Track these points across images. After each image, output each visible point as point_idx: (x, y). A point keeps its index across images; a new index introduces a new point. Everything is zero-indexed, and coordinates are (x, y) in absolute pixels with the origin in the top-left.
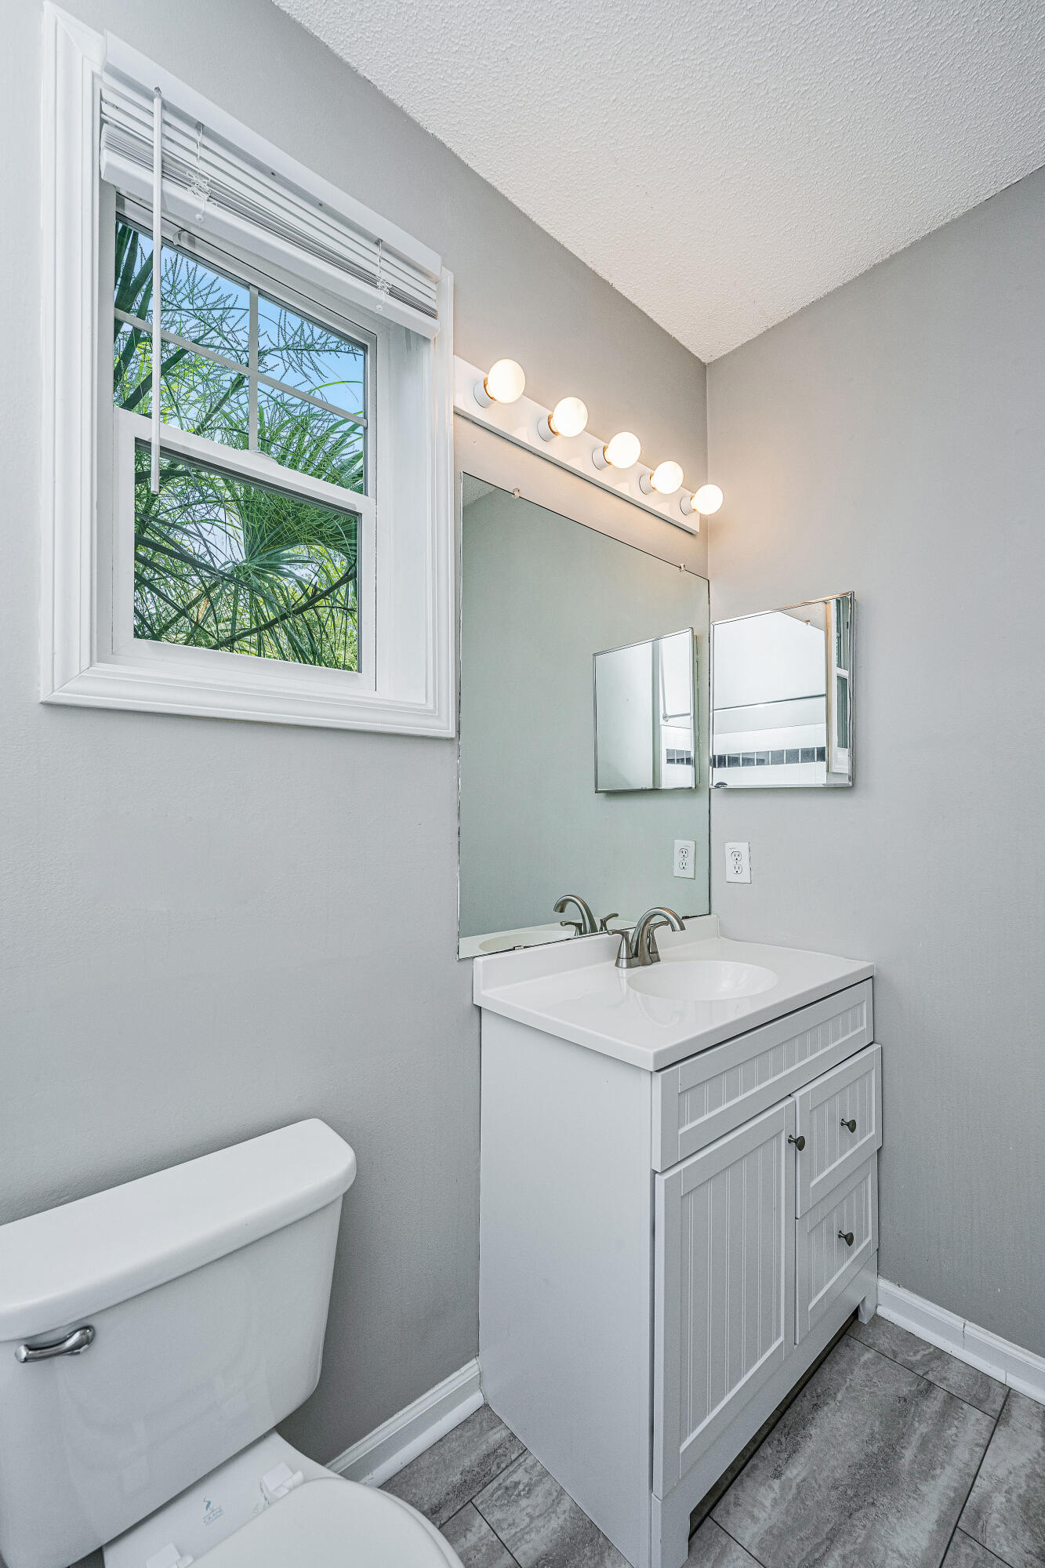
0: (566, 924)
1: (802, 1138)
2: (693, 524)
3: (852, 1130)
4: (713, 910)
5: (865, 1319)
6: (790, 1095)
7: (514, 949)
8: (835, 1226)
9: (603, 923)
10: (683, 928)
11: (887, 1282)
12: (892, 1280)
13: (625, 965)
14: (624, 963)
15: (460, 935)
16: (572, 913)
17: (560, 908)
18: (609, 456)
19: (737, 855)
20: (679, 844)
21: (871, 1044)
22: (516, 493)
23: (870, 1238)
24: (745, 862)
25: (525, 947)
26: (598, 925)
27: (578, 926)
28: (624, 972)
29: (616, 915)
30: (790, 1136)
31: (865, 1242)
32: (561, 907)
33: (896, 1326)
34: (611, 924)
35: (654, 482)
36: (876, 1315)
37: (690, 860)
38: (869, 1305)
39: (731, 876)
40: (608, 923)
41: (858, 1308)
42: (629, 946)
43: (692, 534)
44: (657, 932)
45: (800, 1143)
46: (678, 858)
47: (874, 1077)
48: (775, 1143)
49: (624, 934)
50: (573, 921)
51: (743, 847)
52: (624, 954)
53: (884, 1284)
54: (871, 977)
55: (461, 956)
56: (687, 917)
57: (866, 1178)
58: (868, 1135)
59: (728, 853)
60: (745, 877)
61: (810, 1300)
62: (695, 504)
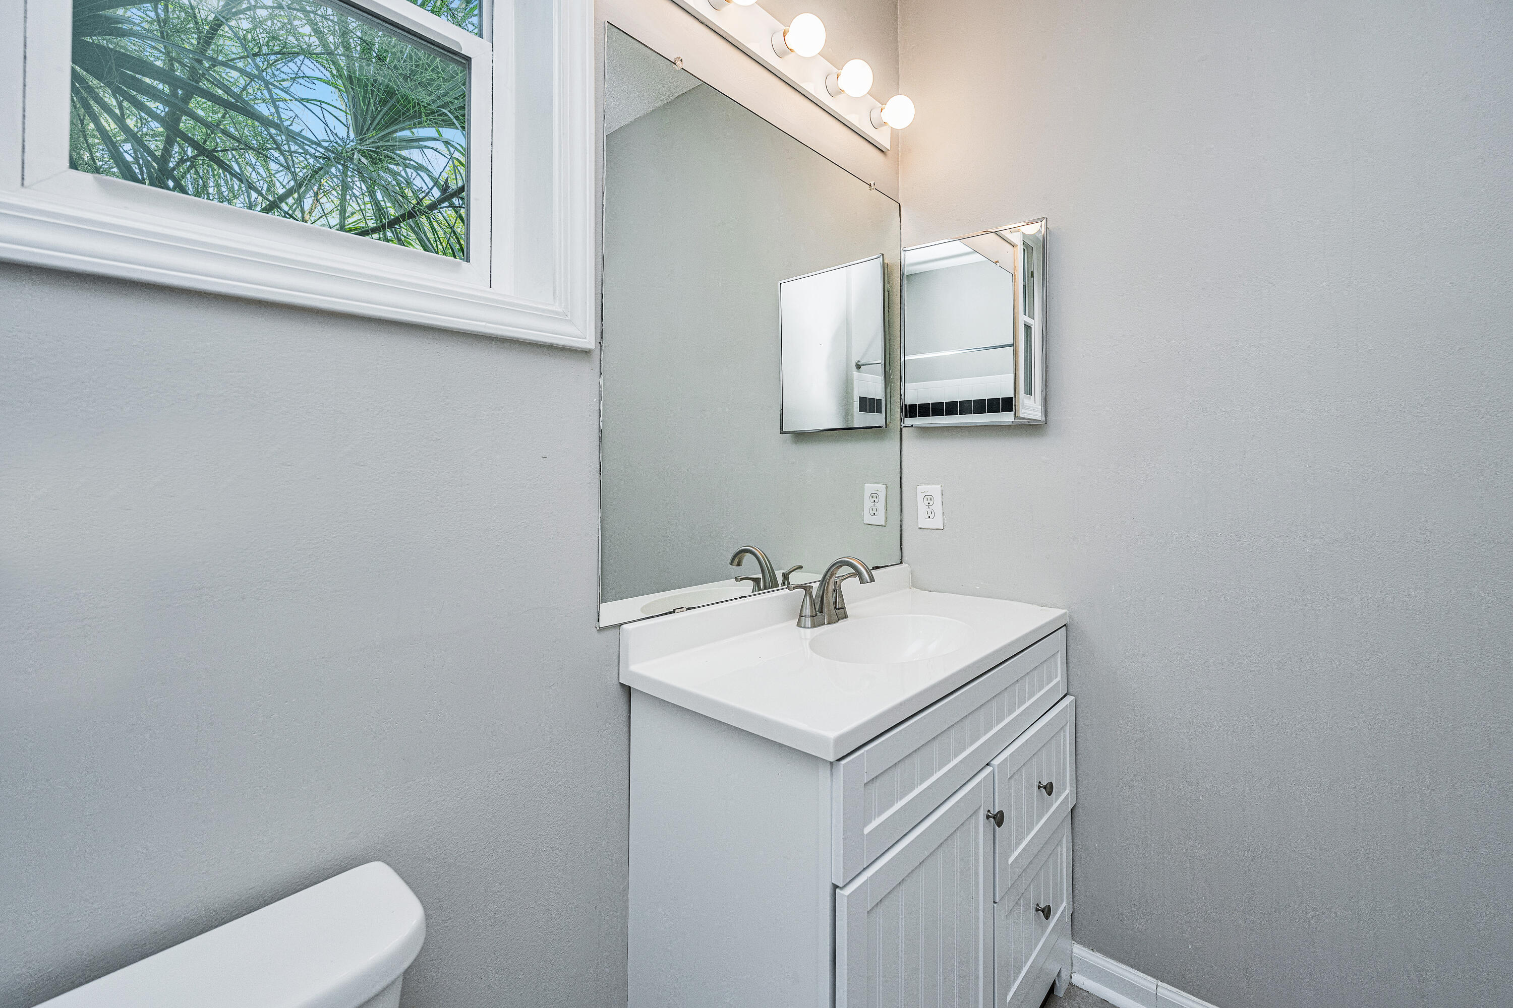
0: (742, 579)
1: (1001, 813)
2: (883, 138)
3: (1050, 794)
4: (905, 558)
5: (1061, 992)
6: (987, 764)
7: (674, 612)
8: (1032, 897)
9: (786, 576)
10: (872, 580)
11: (1081, 947)
12: (1085, 945)
13: (809, 623)
14: (808, 622)
15: (603, 598)
16: (750, 565)
17: (736, 561)
18: (791, 41)
19: (929, 498)
20: (870, 488)
21: (1065, 696)
22: (678, 63)
23: (1064, 904)
24: (937, 507)
25: (688, 609)
26: (780, 580)
27: (756, 581)
28: (809, 633)
29: (801, 567)
30: (989, 811)
31: (1061, 910)
32: (737, 558)
33: (1091, 994)
34: (794, 579)
35: (841, 83)
36: (1071, 984)
37: (881, 505)
38: (1064, 975)
39: (923, 523)
40: (791, 577)
41: (1054, 983)
42: (813, 603)
43: (882, 151)
44: (845, 586)
45: (998, 819)
46: (868, 503)
47: (1069, 731)
48: (972, 821)
49: (806, 588)
50: (751, 576)
51: (935, 490)
52: (807, 611)
53: (1079, 950)
54: (1065, 625)
55: (603, 624)
56: (877, 568)
57: (1061, 841)
58: (1064, 795)
59: (920, 497)
60: (937, 523)
61: (1008, 988)
62: (886, 116)
